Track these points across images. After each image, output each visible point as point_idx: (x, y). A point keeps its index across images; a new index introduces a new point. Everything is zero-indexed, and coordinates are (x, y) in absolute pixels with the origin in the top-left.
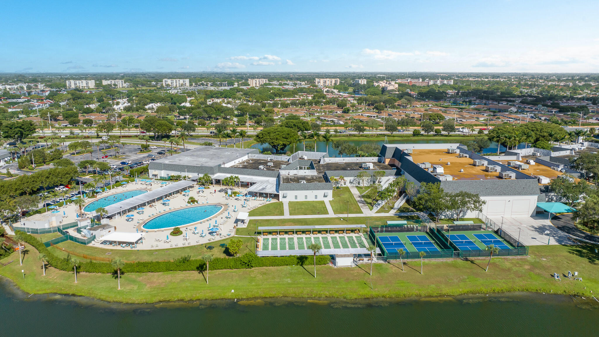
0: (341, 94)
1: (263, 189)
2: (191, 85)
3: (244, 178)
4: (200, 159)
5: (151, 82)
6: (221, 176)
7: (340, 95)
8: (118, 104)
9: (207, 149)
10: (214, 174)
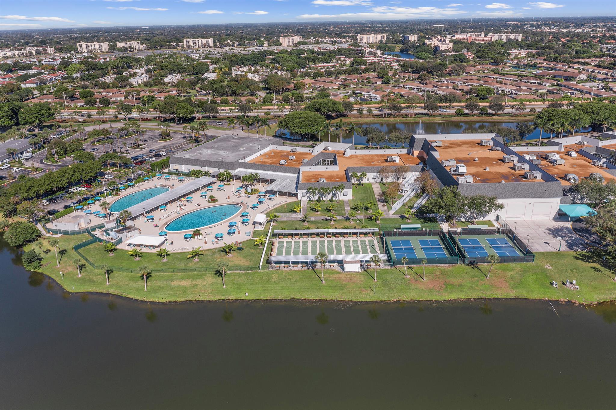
0: (386, 56)
1: (283, 187)
2: (215, 46)
3: (265, 174)
4: (221, 152)
5: (170, 42)
6: (242, 172)
7: (384, 58)
8: (135, 75)
9: (229, 139)
10: (234, 169)
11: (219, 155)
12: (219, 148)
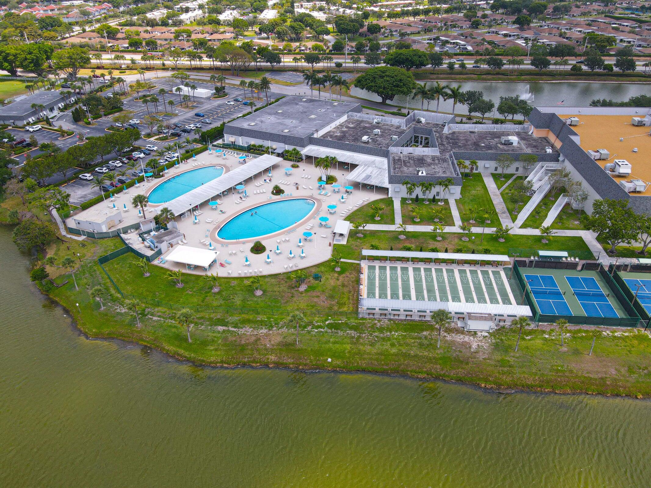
1: (369, 177)
3: (343, 155)
4: (288, 122)
6: (314, 150)
8: (187, 10)
9: (296, 101)
10: (304, 146)
11: (285, 125)
12: (285, 115)
